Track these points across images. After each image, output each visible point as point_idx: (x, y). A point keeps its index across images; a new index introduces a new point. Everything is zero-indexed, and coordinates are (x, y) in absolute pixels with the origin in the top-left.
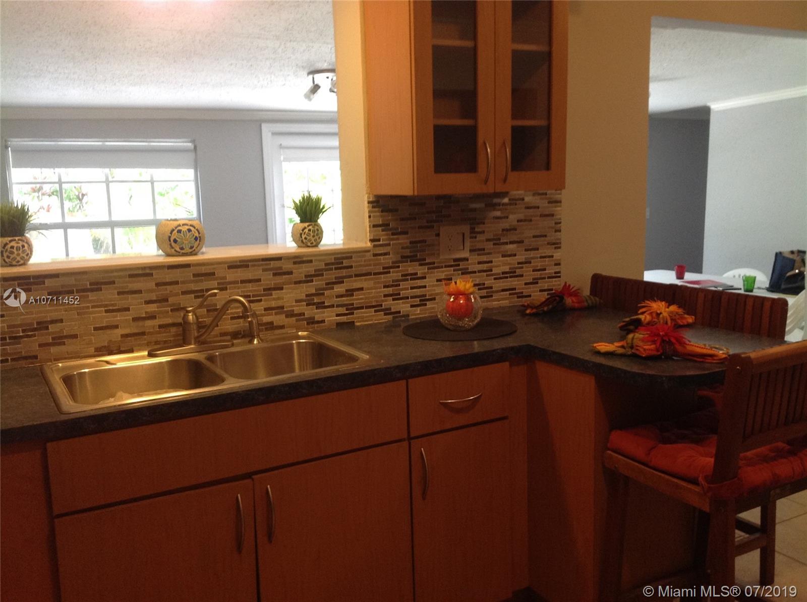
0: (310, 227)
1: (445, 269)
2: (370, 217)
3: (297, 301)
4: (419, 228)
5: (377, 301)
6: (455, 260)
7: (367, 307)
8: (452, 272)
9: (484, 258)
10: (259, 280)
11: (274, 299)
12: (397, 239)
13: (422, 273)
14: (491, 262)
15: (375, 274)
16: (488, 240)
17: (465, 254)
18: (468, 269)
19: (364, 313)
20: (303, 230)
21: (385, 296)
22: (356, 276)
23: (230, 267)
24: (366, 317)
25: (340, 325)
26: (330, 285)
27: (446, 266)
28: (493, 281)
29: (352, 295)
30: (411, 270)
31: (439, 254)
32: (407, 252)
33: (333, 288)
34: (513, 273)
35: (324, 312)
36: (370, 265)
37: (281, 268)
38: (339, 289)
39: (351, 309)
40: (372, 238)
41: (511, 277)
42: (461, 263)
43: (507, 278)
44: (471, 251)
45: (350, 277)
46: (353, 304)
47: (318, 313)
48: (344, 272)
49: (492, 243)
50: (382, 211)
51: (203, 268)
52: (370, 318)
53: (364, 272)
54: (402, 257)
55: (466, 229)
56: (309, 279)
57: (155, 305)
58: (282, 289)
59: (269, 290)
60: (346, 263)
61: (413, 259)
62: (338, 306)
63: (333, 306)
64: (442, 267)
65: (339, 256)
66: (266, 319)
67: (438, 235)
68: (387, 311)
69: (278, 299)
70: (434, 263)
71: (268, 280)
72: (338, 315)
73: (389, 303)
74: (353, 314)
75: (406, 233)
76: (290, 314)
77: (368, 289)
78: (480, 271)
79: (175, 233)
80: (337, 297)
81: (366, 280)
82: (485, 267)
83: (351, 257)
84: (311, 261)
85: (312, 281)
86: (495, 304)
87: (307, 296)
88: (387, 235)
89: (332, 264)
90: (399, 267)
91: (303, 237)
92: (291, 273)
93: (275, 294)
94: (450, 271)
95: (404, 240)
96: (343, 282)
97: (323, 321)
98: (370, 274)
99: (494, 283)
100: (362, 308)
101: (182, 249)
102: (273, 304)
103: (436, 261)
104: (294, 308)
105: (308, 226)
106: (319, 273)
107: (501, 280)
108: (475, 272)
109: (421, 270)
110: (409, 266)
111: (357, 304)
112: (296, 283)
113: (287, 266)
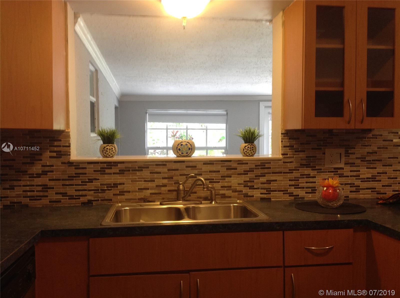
0: (249, 146)
1: (328, 173)
2: (282, 141)
3: (238, 184)
4: (312, 149)
5: (285, 188)
6: (335, 168)
7: (279, 191)
8: (333, 175)
9: (355, 169)
10: (219, 171)
11: (226, 182)
12: (298, 154)
13: (313, 175)
14: (359, 171)
15: (284, 173)
16: (357, 158)
17: (342, 166)
18: (343, 174)
19: (277, 194)
20: (245, 147)
21: (290, 185)
22: (273, 173)
23: (204, 164)
24: (278, 196)
25: (262, 199)
26: (258, 177)
27: (329, 172)
28: (360, 183)
29: (270, 183)
30: (306, 172)
31: (324, 165)
32: (304, 162)
33: (259, 179)
34: (373, 179)
35: (254, 191)
36: (282, 168)
37: (231, 166)
38: (263, 179)
39: (269, 191)
40: (283, 153)
41: (372, 181)
42: (339, 171)
43: (370, 181)
44: (345, 164)
45: (270, 173)
46: (270, 188)
47: (250, 192)
48: (266, 171)
49: (360, 160)
50: (290, 139)
51: (191, 163)
52: (280, 197)
53: (277, 171)
54: (301, 165)
55: (342, 151)
56: (246, 173)
57: (167, 180)
58: (231, 177)
59: (223, 177)
60: (267, 166)
61: (308, 166)
62: (261, 189)
63: (258, 188)
64: (326, 172)
65: (263, 162)
66: (222, 192)
67: (324, 153)
68: (291, 194)
69: (229, 182)
70: (321, 169)
71: (224, 171)
72: (261, 194)
73: (291, 189)
74: (270, 194)
75: (304, 151)
76: (235, 191)
77: (280, 181)
78: (351, 176)
79: (180, 146)
80: (261, 183)
81: (278, 176)
82: (355, 174)
83: (270, 163)
84: (247, 163)
85: (247, 174)
86: (361, 196)
87: (244, 181)
88: (292, 152)
89: (259, 166)
90: (299, 170)
91: (245, 151)
92: (236, 169)
93: (227, 179)
94: (332, 174)
95: (302, 155)
96: (265, 176)
97: (253, 196)
98: (281, 173)
99: (361, 184)
100: (275, 191)
101: (182, 153)
102: (226, 184)
103: (322, 168)
104: (237, 188)
105: (248, 145)
106: (251, 170)
107: (366, 183)
108: (348, 176)
109: (312, 173)
110: (305, 170)
111: (273, 188)
112: (238, 174)
113: (234, 165)
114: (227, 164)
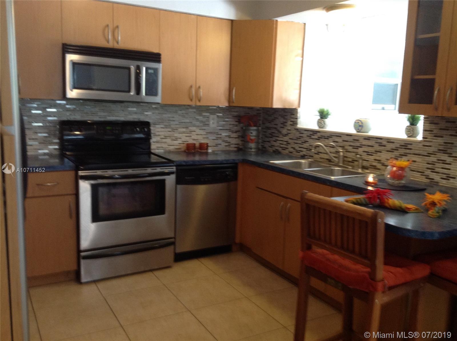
2: (424, 125)
4: (451, 135)
5: (422, 170)
7: (417, 172)
10: (372, 146)
12: (437, 139)
13: (449, 161)
15: (423, 155)
19: (415, 174)
21: (428, 168)
22: (414, 154)
23: (365, 139)
24: (416, 176)
30: (442, 158)
32: (442, 148)
36: (421, 150)
37: (382, 143)
40: (424, 136)
45: (410, 154)
48: (408, 151)
52: (418, 178)
53: (417, 153)
54: (439, 150)
56: (392, 150)
58: (381, 152)
59: (376, 152)
60: (409, 147)
61: (445, 152)
65: (407, 142)
66: (374, 164)
68: (427, 177)
69: (380, 156)
71: (377, 147)
73: (428, 172)
75: (442, 137)
77: (419, 162)
81: (418, 157)
84: (393, 142)
85: (393, 152)
88: (431, 136)
89: (403, 146)
90: (436, 155)
92: (385, 146)
93: (379, 154)
95: (440, 140)
96: (407, 156)
98: (420, 155)
102: (378, 158)
106: (396, 149)
110: (442, 155)
112: (388, 151)
113: (384, 143)
114: (379, 141)
